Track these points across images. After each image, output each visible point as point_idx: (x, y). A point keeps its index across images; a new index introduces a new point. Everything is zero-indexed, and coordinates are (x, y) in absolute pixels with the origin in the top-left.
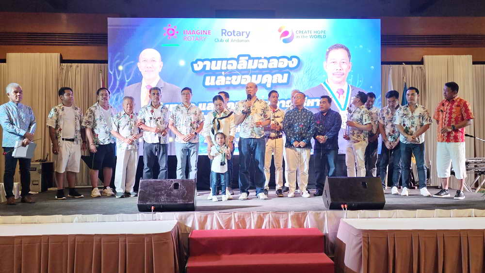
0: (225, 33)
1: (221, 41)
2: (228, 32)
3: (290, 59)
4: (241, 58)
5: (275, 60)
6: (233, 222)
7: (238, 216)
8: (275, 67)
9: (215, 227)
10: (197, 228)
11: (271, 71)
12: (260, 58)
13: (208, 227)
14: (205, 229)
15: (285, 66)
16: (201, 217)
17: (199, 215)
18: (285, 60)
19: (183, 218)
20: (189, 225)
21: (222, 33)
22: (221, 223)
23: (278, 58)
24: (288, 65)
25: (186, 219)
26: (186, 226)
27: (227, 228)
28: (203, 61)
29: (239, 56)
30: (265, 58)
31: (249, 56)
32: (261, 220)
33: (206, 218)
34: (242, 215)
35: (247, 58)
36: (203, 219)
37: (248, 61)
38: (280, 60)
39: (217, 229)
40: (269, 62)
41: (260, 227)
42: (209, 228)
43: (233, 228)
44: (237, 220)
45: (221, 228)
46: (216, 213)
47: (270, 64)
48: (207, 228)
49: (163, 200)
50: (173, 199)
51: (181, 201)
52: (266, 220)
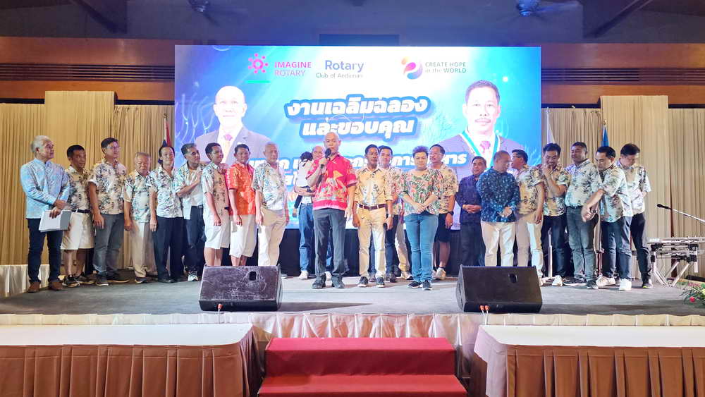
0: (329, 66)
1: (326, 76)
2: (334, 65)
3: (417, 100)
4: (351, 99)
5: (397, 103)
6: (329, 326)
7: (337, 320)
8: (397, 110)
9: (305, 334)
10: (280, 336)
11: (391, 117)
12: (375, 99)
13: (295, 334)
14: (291, 337)
15: (410, 110)
16: (285, 320)
17: (283, 318)
18: (411, 102)
19: (261, 321)
20: (269, 330)
21: (326, 66)
22: (312, 328)
23: (401, 99)
24: (414, 109)
25: (264, 322)
26: (264, 332)
27: (321, 336)
28: (300, 102)
29: (349, 96)
30: (384, 99)
31: (361, 96)
32: (368, 325)
33: (292, 321)
34: (342, 317)
35: (359, 99)
36: (287, 322)
37: (360, 103)
38: (404, 102)
39: (307, 337)
40: (388, 105)
41: (367, 335)
42: (296, 336)
43: (330, 336)
44: (335, 325)
45: (313, 335)
46: (306, 315)
47: (389, 107)
48: (293, 335)
49: (235, 296)
50: (248, 294)
51: (258, 296)
52: (375, 326)
